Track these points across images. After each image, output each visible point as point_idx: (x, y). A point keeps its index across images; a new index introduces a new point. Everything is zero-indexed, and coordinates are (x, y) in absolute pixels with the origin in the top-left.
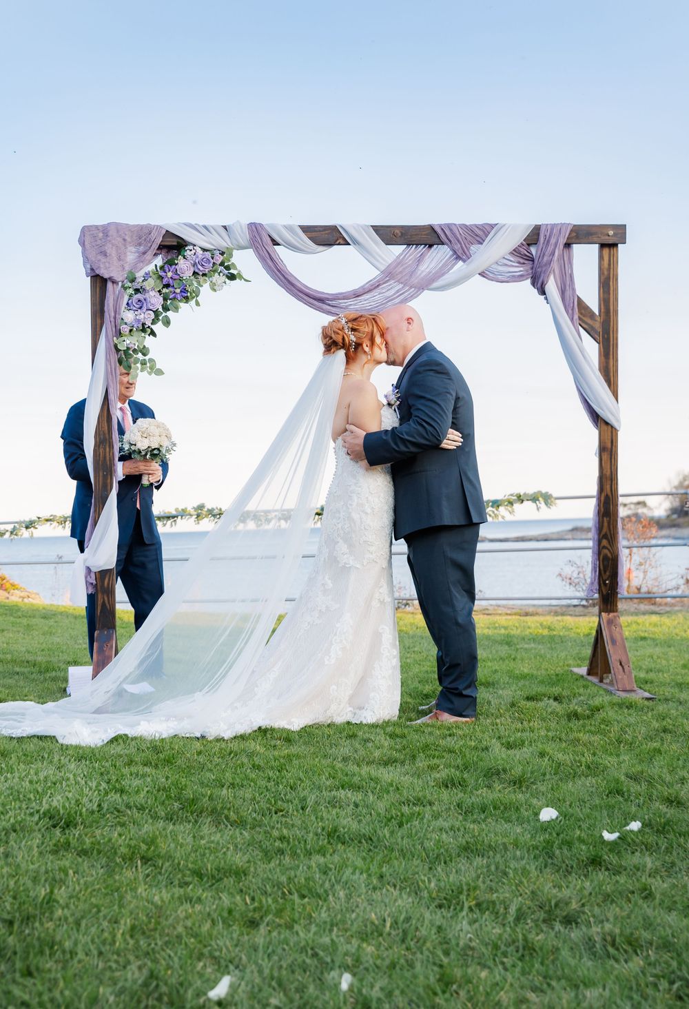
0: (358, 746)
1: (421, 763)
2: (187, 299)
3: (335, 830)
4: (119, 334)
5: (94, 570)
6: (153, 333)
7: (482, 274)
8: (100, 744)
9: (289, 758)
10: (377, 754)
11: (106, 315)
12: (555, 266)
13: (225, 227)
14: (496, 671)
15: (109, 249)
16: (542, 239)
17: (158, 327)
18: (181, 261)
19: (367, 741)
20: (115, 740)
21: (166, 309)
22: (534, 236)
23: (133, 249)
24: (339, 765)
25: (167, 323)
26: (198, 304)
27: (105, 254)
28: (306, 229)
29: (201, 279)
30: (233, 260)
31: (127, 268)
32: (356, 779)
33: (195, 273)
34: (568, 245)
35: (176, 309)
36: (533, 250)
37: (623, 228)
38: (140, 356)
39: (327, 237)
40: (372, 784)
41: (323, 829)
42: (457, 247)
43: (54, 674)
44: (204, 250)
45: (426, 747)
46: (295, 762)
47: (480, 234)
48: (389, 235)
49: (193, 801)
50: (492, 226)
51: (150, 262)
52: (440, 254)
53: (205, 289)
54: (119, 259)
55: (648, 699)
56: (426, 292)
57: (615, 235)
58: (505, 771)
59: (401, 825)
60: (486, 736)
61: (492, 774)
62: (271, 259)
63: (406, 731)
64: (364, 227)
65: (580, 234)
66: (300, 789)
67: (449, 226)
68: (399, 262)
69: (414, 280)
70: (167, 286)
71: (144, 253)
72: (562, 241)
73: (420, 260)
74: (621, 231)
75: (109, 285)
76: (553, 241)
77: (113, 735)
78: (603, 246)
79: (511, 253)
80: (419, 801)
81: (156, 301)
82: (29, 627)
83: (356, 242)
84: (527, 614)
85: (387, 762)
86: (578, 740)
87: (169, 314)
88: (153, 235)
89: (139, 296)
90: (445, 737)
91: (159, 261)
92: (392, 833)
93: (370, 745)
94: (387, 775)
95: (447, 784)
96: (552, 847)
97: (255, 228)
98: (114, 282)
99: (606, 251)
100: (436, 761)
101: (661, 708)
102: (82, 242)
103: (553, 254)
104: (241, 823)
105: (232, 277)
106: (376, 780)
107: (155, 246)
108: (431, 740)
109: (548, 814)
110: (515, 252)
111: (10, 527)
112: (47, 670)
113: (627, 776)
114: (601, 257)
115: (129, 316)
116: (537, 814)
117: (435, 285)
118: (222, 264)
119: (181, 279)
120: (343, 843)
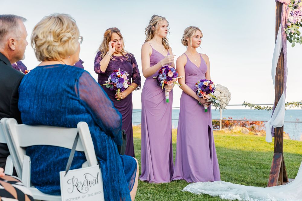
4: (287, 26)
5: (274, 127)
11: (282, 18)
38: (296, 36)
89: (296, 10)
98: (286, 4)
115: (291, 19)
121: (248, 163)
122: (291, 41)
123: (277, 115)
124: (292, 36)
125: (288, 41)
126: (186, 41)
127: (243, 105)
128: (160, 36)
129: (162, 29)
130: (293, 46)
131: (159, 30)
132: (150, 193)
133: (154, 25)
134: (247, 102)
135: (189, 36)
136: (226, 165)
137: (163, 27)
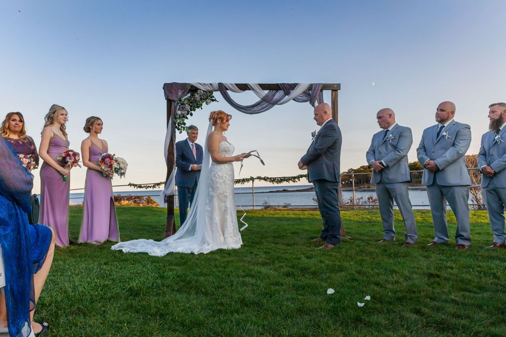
0: (253, 257)
1: (277, 265)
2: (198, 107)
3: (244, 299)
4: (176, 118)
5: (167, 195)
6: (187, 118)
7: (294, 99)
8: (163, 255)
9: (228, 262)
10: (260, 260)
11: (172, 112)
12: (317, 97)
13: (211, 84)
14: (298, 229)
15: (172, 90)
16: (313, 88)
17: (189, 116)
18: (196, 94)
19: (257, 255)
20: (168, 254)
21: (191, 110)
22: (311, 87)
23: (181, 91)
24: (246, 265)
25: (191, 115)
26: (202, 109)
27: (171, 92)
28: (237, 85)
29: (203, 101)
30: (213, 95)
31: (179, 97)
32: (253, 272)
33: (201, 99)
34: (322, 90)
35: (195, 111)
36: (310, 92)
37: (339, 85)
38: (183, 125)
39: (244, 87)
40: (259, 274)
41: (239, 299)
42: (286, 91)
43: (156, 229)
44: (204, 91)
45: (278, 258)
46: (230, 264)
47: (293, 86)
48: (263, 87)
49: (190, 282)
50: (297, 84)
51: (186, 95)
52: (280, 93)
53: (204, 104)
54: (176, 94)
55: (351, 239)
56: (276, 105)
57: (337, 87)
58: (309, 269)
59: (271, 297)
60: (299, 253)
61: (304, 270)
62: (226, 95)
63: (270, 251)
64: (256, 84)
65: (325, 87)
66: (231, 276)
67: (283, 84)
68: (267, 96)
69: (272, 102)
70: (191, 103)
71: (184, 92)
72: (320, 89)
73: (274, 95)
74: (339, 86)
75: (173, 103)
76: (317, 89)
77: (168, 252)
78: (333, 90)
79: (303, 93)
80: (277, 284)
81: (188, 107)
82: (154, 214)
83: (253, 89)
84: (304, 210)
85: (264, 264)
86: (332, 255)
87: (192, 112)
88: (187, 86)
89: (182, 106)
90: (284, 253)
91: (189, 95)
92: (268, 301)
93: (258, 256)
94: (264, 270)
95: (288, 275)
96: (337, 310)
97: (220, 85)
98: (175, 101)
99: (334, 92)
100: (282, 264)
101: (357, 242)
102: (164, 88)
103: (317, 93)
104: (206, 294)
105: (213, 100)
106: (260, 273)
107: (188, 90)
108: (279, 255)
109: (330, 291)
110: (304, 93)
111: (152, 185)
112: (155, 228)
113: (356, 272)
114: (332, 95)
115: (179, 112)
116: (326, 291)
117: (279, 103)
118: (210, 96)
119: (196, 101)
120: (247, 306)
121: (142, 225)
122: (179, 129)
123: (169, 185)
124: (180, 126)
125: (176, 130)
126: (89, 128)
127: (129, 185)
128: (59, 123)
129: (61, 116)
130: (181, 132)
131: (57, 117)
132: (61, 260)
133: (54, 113)
134: (132, 183)
135: (92, 124)
136: (124, 228)
137: (62, 115)
